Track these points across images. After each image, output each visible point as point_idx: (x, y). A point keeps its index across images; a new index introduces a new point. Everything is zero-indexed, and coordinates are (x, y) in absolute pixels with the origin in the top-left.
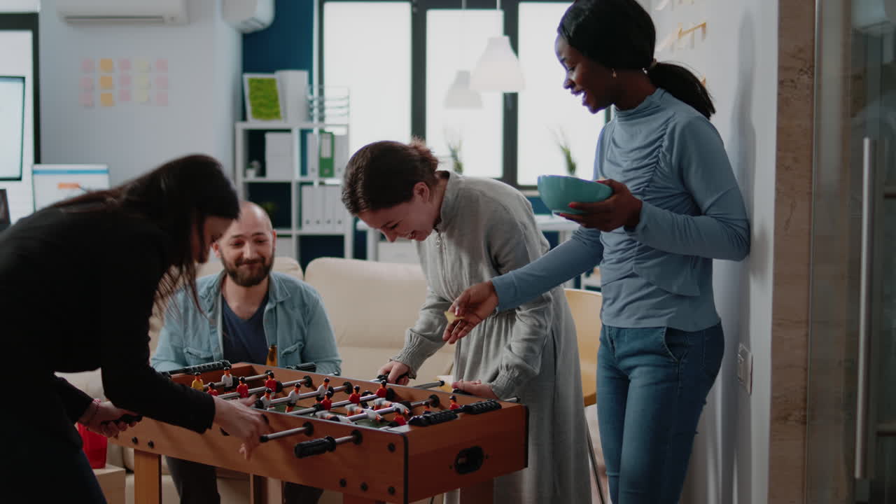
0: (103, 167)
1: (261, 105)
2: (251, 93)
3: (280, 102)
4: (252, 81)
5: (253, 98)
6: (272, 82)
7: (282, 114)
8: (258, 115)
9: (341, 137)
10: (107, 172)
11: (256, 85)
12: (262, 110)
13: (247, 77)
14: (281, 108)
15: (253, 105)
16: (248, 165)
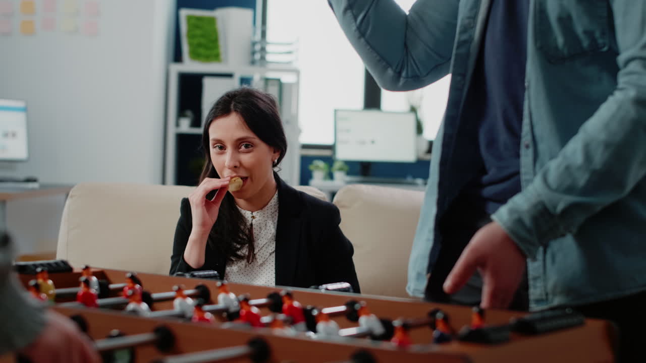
0: (21, 104)
1: (200, 45)
2: (189, 31)
3: (221, 43)
4: (189, 18)
5: (191, 36)
6: (212, 21)
7: (222, 57)
8: (195, 55)
9: (290, 85)
10: (25, 110)
11: (195, 23)
12: (202, 51)
13: (184, 13)
14: (222, 50)
15: (190, 44)
16: (181, 113)
